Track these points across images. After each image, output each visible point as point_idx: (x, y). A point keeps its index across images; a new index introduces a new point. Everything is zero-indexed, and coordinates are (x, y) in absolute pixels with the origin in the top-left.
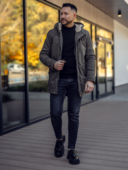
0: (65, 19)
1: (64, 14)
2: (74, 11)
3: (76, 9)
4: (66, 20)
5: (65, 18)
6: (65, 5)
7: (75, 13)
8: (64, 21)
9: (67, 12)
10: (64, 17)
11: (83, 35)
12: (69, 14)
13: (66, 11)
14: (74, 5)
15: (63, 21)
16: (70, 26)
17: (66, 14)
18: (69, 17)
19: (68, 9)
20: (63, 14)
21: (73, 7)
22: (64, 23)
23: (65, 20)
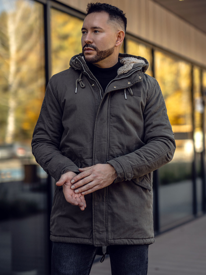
0: (93, 44)
1: (89, 32)
2: (117, 24)
3: (125, 21)
4: (95, 49)
5: (94, 41)
6: (94, 8)
7: (121, 29)
8: (89, 51)
9: (97, 26)
10: (91, 41)
11: (129, 83)
12: (102, 31)
13: (96, 24)
14: (117, 9)
15: (88, 49)
16: (107, 63)
17: (96, 31)
18: (103, 38)
19: (100, 19)
20: (87, 32)
21: (116, 13)
22: (91, 57)
23: (93, 47)
